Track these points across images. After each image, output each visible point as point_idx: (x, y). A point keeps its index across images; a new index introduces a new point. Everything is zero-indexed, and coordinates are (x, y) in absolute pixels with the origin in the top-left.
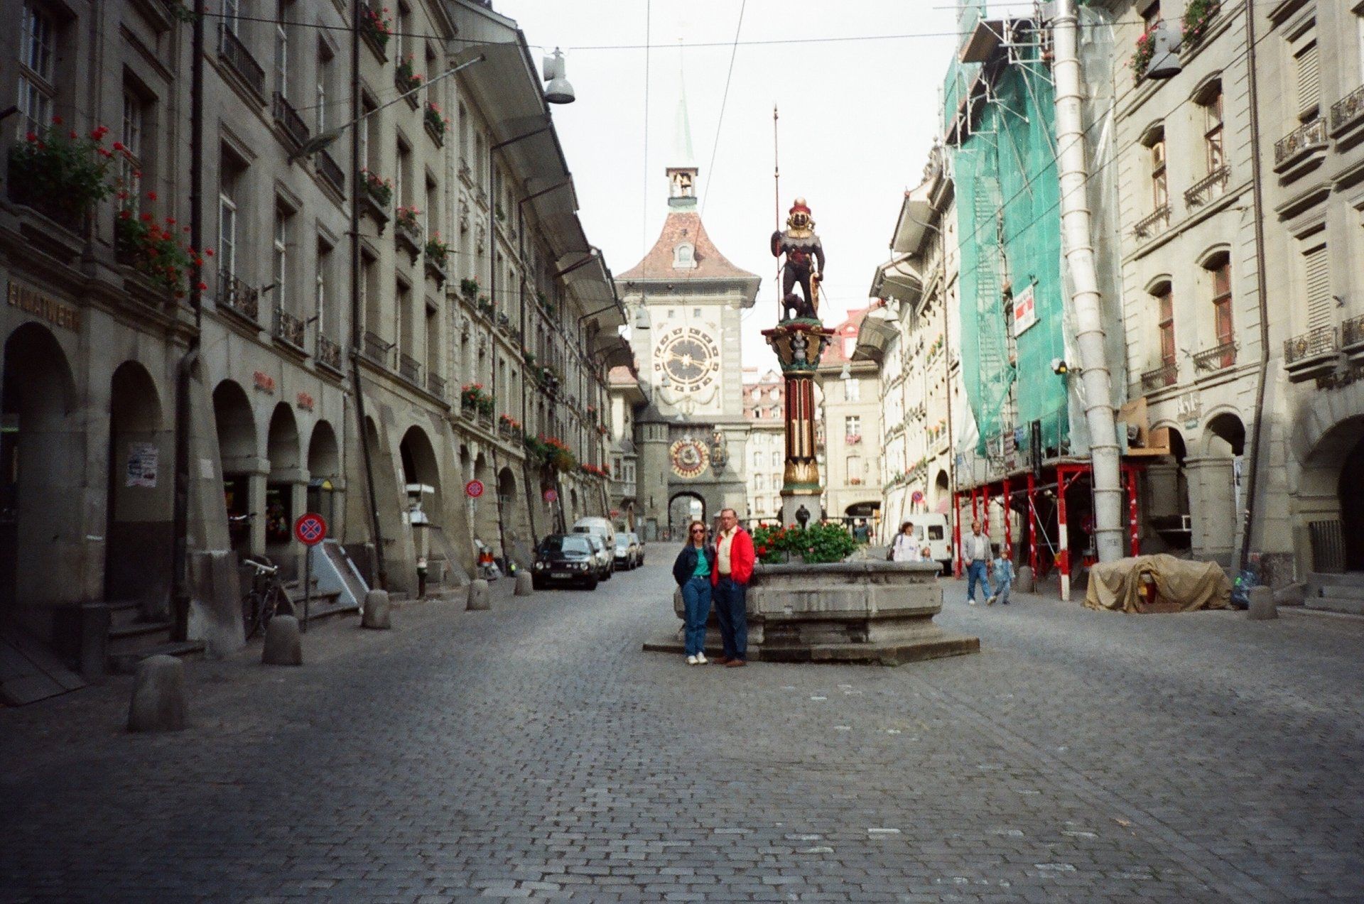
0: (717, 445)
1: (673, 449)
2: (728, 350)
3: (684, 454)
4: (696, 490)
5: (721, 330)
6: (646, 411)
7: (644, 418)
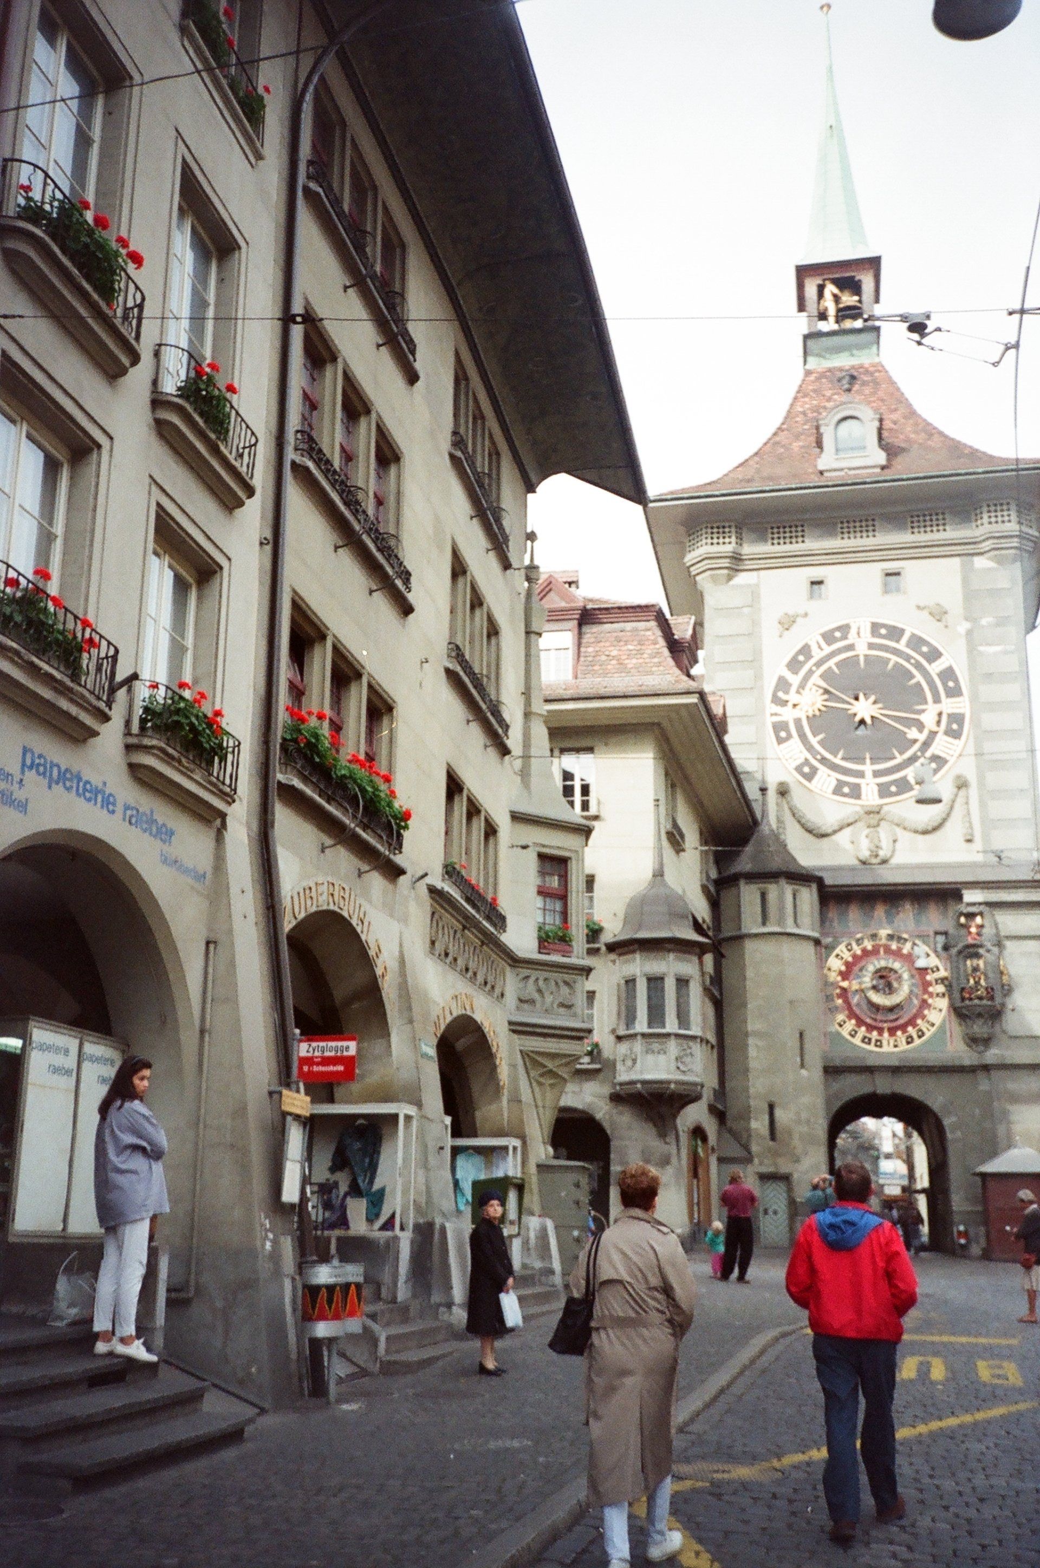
0: (971, 951)
1: (835, 964)
2: (989, 676)
3: (867, 980)
4: (912, 1088)
5: (967, 625)
6: (749, 849)
7: (744, 864)
